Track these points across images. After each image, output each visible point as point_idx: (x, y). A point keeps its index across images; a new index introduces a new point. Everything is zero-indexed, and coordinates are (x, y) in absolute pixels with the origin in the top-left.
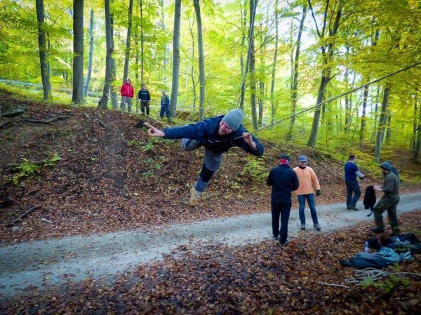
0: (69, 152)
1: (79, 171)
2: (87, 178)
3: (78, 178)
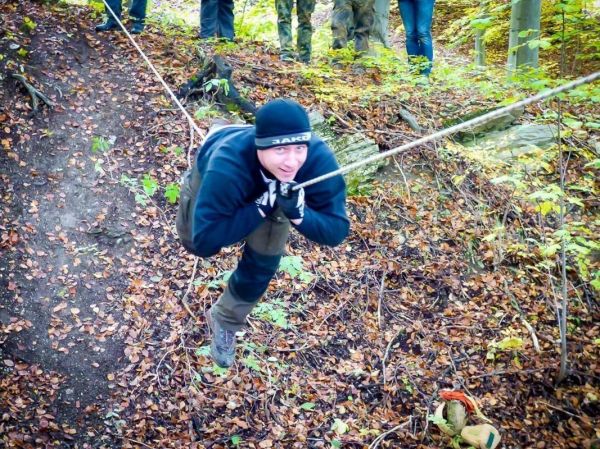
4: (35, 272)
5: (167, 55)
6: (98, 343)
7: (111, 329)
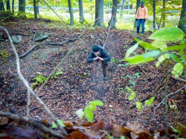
0: (71, 68)
2: (77, 89)
3: (71, 88)
4: (97, 76)
5: (131, 37)
6: (105, 87)
7: (108, 85)
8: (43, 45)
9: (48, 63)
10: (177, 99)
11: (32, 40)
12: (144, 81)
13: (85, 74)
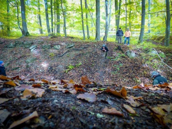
0: (86, 61)
1: (87, 69)
2: (90, 72)
3: (87, 72)
8: (71, 50)
9: (74, 59)
10: (140, 77)
11: (66, 47)
12: (123, 68)
13: (93, 64)
